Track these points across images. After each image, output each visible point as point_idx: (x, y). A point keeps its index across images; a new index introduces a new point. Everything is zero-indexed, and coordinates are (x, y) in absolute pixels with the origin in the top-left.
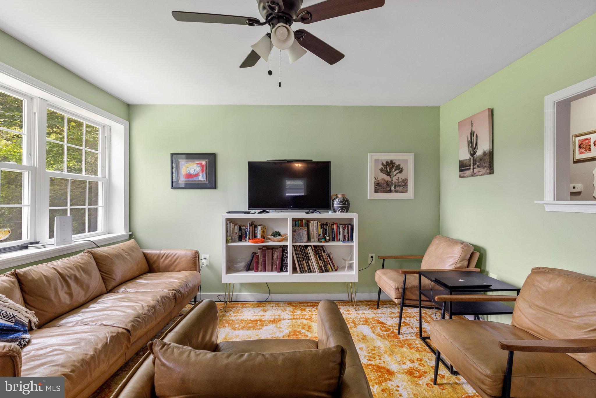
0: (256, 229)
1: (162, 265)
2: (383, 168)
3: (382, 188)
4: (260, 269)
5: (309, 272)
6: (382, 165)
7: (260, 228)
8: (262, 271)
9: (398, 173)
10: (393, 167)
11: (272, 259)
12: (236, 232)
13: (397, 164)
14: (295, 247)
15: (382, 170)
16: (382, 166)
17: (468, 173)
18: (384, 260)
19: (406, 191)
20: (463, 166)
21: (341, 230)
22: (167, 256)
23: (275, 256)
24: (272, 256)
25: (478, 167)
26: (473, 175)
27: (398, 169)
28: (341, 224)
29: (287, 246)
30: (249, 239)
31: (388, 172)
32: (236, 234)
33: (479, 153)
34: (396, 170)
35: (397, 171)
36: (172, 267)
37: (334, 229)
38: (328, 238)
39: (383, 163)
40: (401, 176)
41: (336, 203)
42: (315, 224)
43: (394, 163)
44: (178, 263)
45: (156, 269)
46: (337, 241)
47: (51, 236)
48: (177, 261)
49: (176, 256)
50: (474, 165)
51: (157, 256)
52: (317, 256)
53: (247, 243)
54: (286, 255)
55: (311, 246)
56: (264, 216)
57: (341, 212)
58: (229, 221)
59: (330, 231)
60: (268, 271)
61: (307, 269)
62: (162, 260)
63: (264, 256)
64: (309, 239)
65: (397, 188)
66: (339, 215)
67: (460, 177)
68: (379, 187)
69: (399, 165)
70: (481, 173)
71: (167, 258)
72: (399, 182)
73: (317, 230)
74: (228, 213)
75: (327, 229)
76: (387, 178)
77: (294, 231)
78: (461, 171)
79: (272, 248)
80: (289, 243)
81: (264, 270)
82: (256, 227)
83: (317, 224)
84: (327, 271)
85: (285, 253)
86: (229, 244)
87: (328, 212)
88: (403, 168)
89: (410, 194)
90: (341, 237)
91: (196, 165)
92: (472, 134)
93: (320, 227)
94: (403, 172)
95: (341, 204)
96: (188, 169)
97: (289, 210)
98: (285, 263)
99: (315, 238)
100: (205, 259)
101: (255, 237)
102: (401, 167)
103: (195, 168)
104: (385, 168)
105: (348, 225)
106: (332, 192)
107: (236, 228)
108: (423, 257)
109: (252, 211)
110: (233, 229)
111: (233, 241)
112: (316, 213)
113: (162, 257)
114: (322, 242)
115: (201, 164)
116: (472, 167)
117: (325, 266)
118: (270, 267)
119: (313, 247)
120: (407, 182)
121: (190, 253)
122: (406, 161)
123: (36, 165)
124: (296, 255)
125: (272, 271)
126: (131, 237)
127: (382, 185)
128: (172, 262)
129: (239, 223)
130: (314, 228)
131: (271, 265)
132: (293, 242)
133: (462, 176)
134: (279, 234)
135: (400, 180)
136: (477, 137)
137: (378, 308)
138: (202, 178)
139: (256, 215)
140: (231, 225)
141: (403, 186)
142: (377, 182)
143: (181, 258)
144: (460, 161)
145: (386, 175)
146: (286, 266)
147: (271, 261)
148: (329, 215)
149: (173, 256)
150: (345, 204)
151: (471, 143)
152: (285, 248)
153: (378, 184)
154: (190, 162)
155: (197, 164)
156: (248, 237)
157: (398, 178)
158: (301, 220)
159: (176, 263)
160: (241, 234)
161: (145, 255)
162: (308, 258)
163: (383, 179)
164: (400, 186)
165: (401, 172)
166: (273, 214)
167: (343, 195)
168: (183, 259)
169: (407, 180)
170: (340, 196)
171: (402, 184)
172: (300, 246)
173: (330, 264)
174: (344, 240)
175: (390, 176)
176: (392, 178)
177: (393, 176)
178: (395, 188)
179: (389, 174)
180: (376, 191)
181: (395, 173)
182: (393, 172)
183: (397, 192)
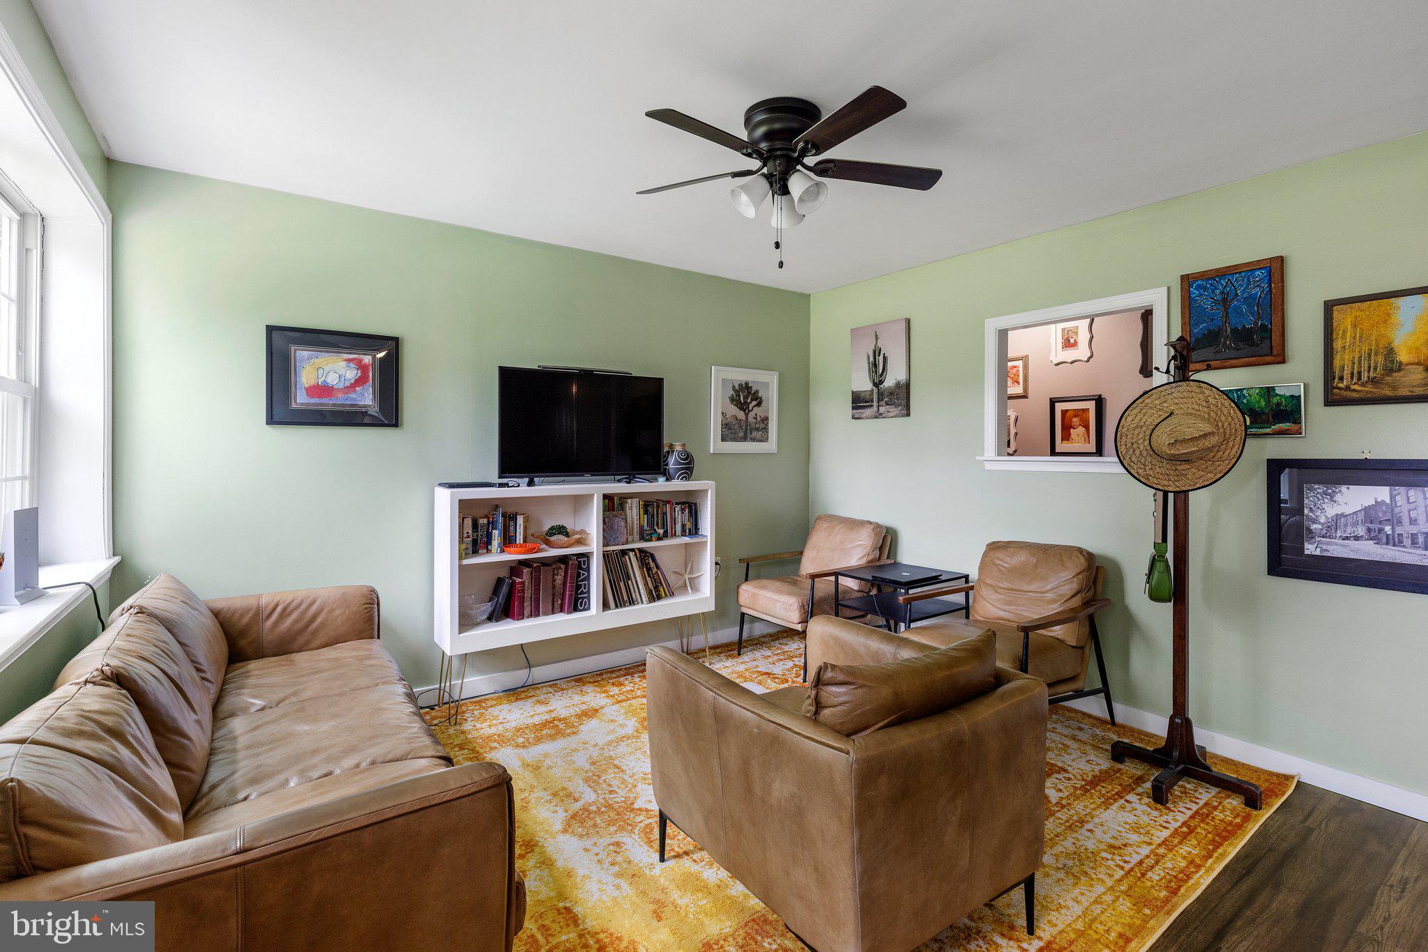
0: (512, 523)
2: (733, 395)
3: (732, 433)
4: (526, 612)
5: (630, 604)
6: (733, 390)
7: (520, 520)
8: (531, 616)
9: (755, 406)
10: (748, 395)
11: (554, 587)
12: (468, 533)
13: (754, 389)
14: (606, 556)
15: (732, 400)
16: (733, 392)
17: (868, 412)
18: (748, 564)
19: (767, 439)
20: (859, 402)
21: (679, 514)
22: (285, 609)
23: (559, 580)
24: (554, 581)
25: (887, 404)
26: (878, 416)
27: (756, 399)
28: (677, 504)
29: (586, 556)
31: (741, 403)
32: (468, 537)
33: (889, 382)
34: (752, 400)
35: (754, 403)
36: (301, 640)
37: (665, 514)
38: (658, 532)
39: (734, 386)
40: (760, 412)
41: (672, 463)
42: (634, 505)
43: (751, 387)
44: (322, 623)
45: (250, 653)
46: (672, 536)
48: (319, 620)
49: (315, 607)
50: (879, 401)
51: (251, 614)
52: (645, 569)
53: (493, 556)
54: (583, 574)
55: (632, 550)
56: (531, 492)
57: (682, 479)
60: (546, 614)
61: (626, 598)
63: (536, 581)
64: (629, 537)
65: (754, 434)
66: (677, 485)
67: (853, 418)
68: (731, 431)
69: (757, 392)
70: (890, 414)
71: (284, 615)
72: (756, 423)
73: (638, 517)
75: (653, 515)
76: (741, 415)
77: (605, 523)
78: (854, 408)
79: (553, 563)
80: (594, 546)
81: (535, 613)
82: (513, 517)
83: (638, 504)
84: (659, 598)
85: (582, 569)
86: (466, 562)
87: (656, 480)
88: (763, 398)
89: (771, 445)
90: (679, 528)
91: (344, 364)
92: (877, 352)
93: (642, 510)
94: (763, 405)
95: (683, 464)
96: (321, 371)
97: (588, 477)
98: (582, 593)
99: (635, 533)
101: (508, 541)
102: (760, 395)
103: (342, 372)
104: (736, 395)
105: (691, 506)
106: (666, 440)
107: (470, 526)
108: (801, 553)
109: (511, 481)
111: (467, 552)
112: (636, 481)
113: (269, 616)
114: (648, 540)
115: (360, 361)
116: (875, 404)
117: (656, 588)
118: (550, 604)
119: (636, 552)
120: (768, 423)
121: (356, 598)
122: (766, 385)
124: (607, 571)
125: (553, 613)
127: (733, 427)
128: (302, 624)
129: (475, 511)
131: (550, 600)
132: (603, 546)
133: (856, 416)
134: (564, 531)
135: (759, 419)
136: (885, 358)
137: (739, 654)
138: (367, 398)
139: (519, 489)
141: (763, 429)
142: (724, 422)
143: (331, 611)
144: (853, 393)
145: (739, 408)
146: (583, 598)
147: (549, 592)
148: (660, 485)
149: (303, 606)
150: (689, 463)
151: (875, 365)
152: (582, 560)
153: (726, 425)
154: (327, 355)
155: (349, 360)
156: (496, 542)
157: (756, 414)
158: (614, 497)
159: (314, 626)
160: (477, 536)
162: (630, 577)
163: (734, 417)
164: (757, 429)
165: (759, 404)
167: (684, 445)
168: (337, 612)
169: (767, 418)
170: (678, 448)
171: (762, 426)
172: (613, 551)
173: (662, 584)
174: (683, 534)
175: (744, 411)
176: (747, 415)
177: (749, 411)
178: (751, 434)
179: (743, 407)
180: (723, 440)
181: (751, 406)
182: (749, 404)
183: (753, 440)
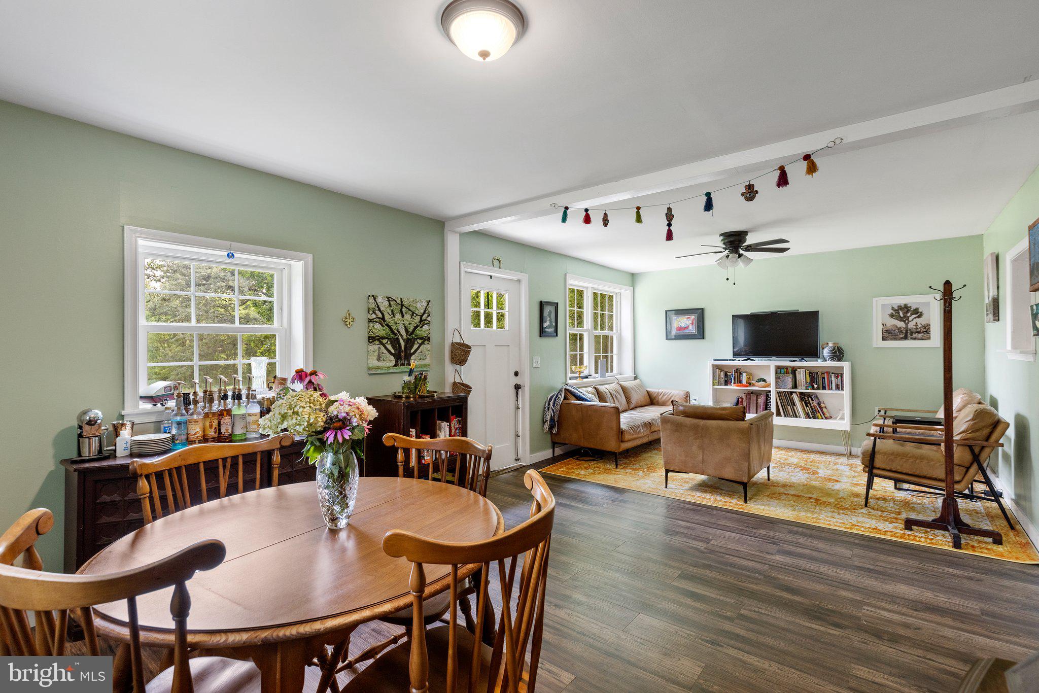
0: (741, 375)
1: (660, 401)
2: (894, 313)
3: (892, 335)
5: (794, 417)
6: (892, 310)
7: (745, 374)
9: (915, 318)
10: (907, 312)
11: (757, 403)
12: (722, 377)
13: (914, 307)
14: (779, 393)
15: (892, 316)
16: (892, 311)
19: (929, 338)
21: (833, 378)
22: (664, 393)
23: (759, 400)
24: (757, 400)
27: (916, 314)
28: (832, 373)
29: (770, 392)
30: (735, 383)
31: (901, 317)
32: (722, 379)
34: (912, 314)
35: (915, 316)
36: (668, 403)
37: (824, 378)
38: (816, 386)
39: (893, 308)
40: (921, 321)
41: (826, 352)
42: (802, 372)
43: (911, 307)
45: (656, 404)
46: (829, 389)
47: (596, 372)
48: (672, 398)
49: (671, 395)
52: (803, 402)
53: (733, 387)
54: (769, 400)
55: (795, 392)
56: (749, 363)
57: (832, 361)
58: (715, 367)
59: (820, 379)
60: (753, 413)
61: (792, 414)
62: (660, 397)
64: (795, 386)
65: (915, 335)
66: (830, 364)
68: (888, 334)
69: (917, 309)
70: (995, 320)
71: (664, 396)
72: (917, 328)
73: (804, 378)
74: (714, 360)
75: (816, 378)
76: (901, 324)
77: (777, 378)
79: (757, 394)
80: (773, 389)
82: (741, 374)
83: (804, 372)
84: (815, 418)
85: (769, 397)
86: (715, 387)
87: (817, 361)
88: (923, 312)
90: (834, 386)
91: (686, 319)
93: (808, 376)
94: (924, 317)
95: (831, 353)
96: (680, 322)
98: (770, 408)
99: (802, 385)
100: (695, 400)
101: (740, 382)
102: (920, 310)
103: (686, 322)
104: (896, 313)
105: (839, 375)
107: (722, 374)
109: (737, 359)
110: (720, 375)
111: (719, 384)
112: (803, 361)
113: (661, 394)
114: (808, 389)
115: (691, 317)
117: (813, 413)
118: (755, 410)
119: (798, 393)
120: (930, 328)
121: (682, 394)
122: (928, 304)
123: (590, 328)
124: (780, 400)
126: (636, 378)
127: (892, 332)
128: (668, 398)
129: (726, 370)
130: (801, 376)
131: (755, 408)
132: (776, 388)
134: (764, 381)
135: (919, 326)
138: (692, 329)
139: (740, 362)
140: (718, 371)
141: (924, 332)
142: (885, 329)
143: (675, 396)
144: (986, 305)
145: (899, 320)
147: (755, 405)
148: (818, 363)
149: (668, 394)
150: (835, 352)
152: (768, 393)
153: (887, 331)
154: (681, 317)
155: (688, 318)
156: (733, 382)
157: (916, 323)
158: (787, 368)
159: (671, 400)
160: (727, 378)
161: (648, 392)
162: (794, 404)
163: (893, 325)
164: (919, 332)
165: (920, 316)
166: (758, 362)
167: (834, 343)
168: (677, 397)
169: (929, 325)
170: (830, 345)
171: (922, 330)
172: (784, 391)
173: (819, 412)
174: (835, 388)
175: (904, 321)
176: (907, 324)
177: (909, 321)
178: (911, 335)
179: (905, 319)
180: (884, 339)
181: (910, 319)
182: (908, 317)
183: (915, 339)
